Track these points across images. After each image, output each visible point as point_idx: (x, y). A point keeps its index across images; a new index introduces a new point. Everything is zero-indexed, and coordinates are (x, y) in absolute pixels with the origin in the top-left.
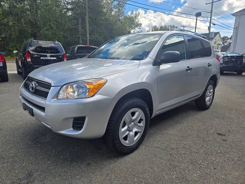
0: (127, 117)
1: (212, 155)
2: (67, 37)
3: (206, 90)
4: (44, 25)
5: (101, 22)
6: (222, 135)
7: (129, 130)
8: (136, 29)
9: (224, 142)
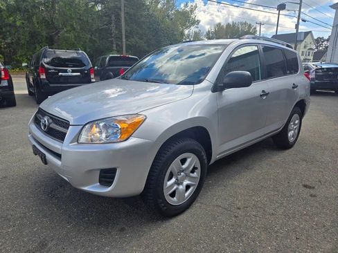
0: (175, 165)
1: (294, 217)
2: (95, 41)
3: (289, 121)
4: (64, 25)
5: (143, 19)
6: (310, 187)
7: (178, 183)
8: (192, 28)
9: (313, 198)
